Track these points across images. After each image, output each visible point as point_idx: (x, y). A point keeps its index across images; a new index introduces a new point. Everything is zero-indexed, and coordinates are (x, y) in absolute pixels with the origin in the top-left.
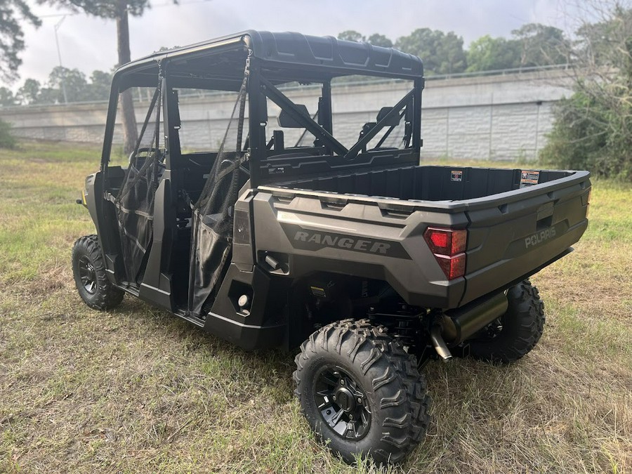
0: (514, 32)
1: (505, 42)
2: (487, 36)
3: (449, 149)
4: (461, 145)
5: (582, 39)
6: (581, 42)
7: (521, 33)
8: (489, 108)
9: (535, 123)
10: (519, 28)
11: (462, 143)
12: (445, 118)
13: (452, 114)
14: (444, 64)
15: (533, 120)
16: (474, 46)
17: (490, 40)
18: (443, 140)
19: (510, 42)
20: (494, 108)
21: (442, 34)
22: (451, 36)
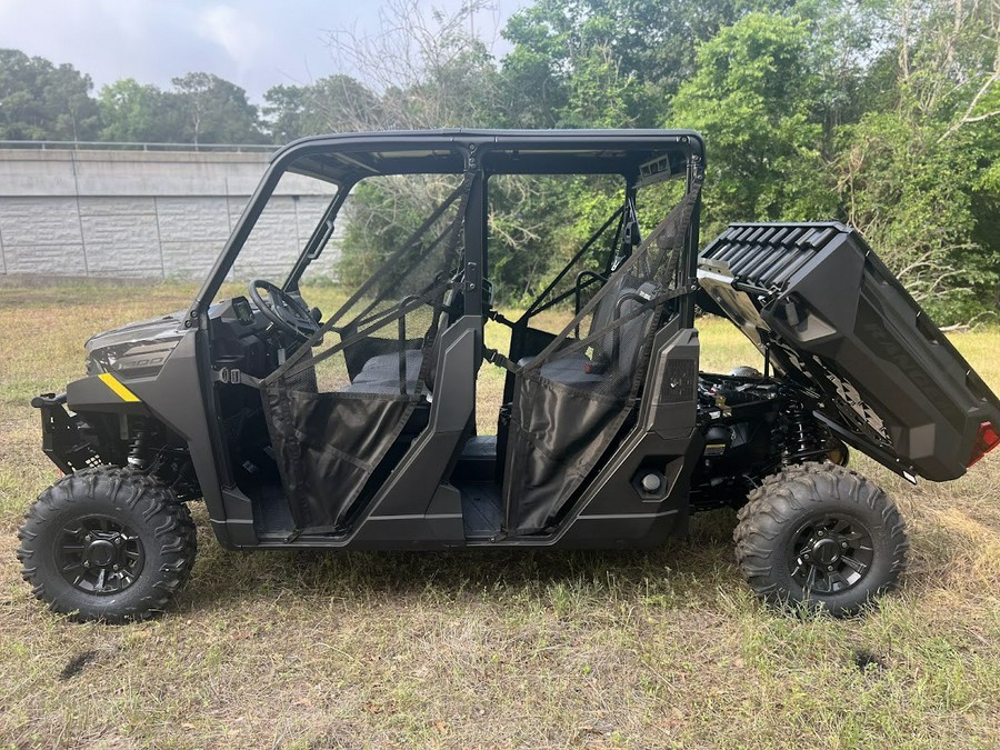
0: (176, 81)
1: (159, 94)
2: (129, 81)
3: (167, 265)
4: (187, 258)
5: (275, 106)
6: (274, 110)
7: (187, 84)
8: (224, 202)
9: (294, 227)
10: (182, 76)
11: (185, 254)
12: (152, 214)
13: (161, 207)
14: (62, 117)
15: (291, 222)
16: (109, 93)
17: (136, 88)
18: (152, 251)
19: (167, 96)
20: (230, 201)
21: (48, 64)
22: (67, 72)
